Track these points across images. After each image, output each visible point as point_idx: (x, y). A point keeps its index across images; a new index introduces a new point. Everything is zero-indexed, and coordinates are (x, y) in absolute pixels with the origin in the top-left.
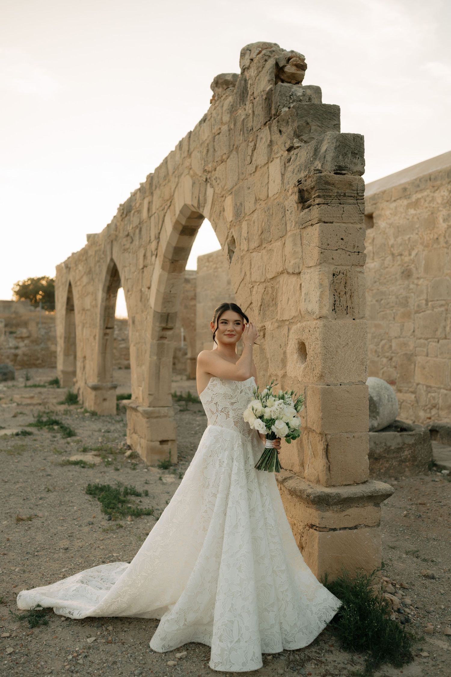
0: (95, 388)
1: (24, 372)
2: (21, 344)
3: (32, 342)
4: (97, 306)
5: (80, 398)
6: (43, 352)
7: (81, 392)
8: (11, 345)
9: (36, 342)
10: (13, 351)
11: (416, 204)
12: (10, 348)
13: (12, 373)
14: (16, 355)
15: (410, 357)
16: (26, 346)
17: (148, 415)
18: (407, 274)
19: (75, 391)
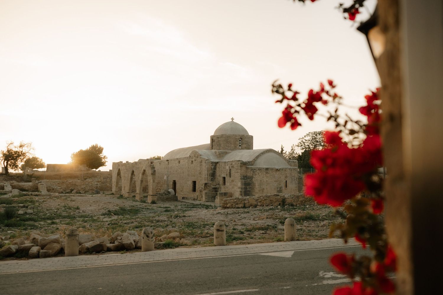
0: (128, 192)
1: (102, 192)
2: (98, 184)
3: (102, 183)
4: (129, 177)
5: (124, 196)
6: (105, 186)
7: (124, 194)
8: (95, 184)
9: (103, 183)
10: (96, 186)
11: (184, 161)
12: (95, 185)
13: (99, 192)
14: (97, 187)
15: (183, 187)
16: (100, 184)
17: (139, 194)
18: (183, 173)
19: (122, 194)
